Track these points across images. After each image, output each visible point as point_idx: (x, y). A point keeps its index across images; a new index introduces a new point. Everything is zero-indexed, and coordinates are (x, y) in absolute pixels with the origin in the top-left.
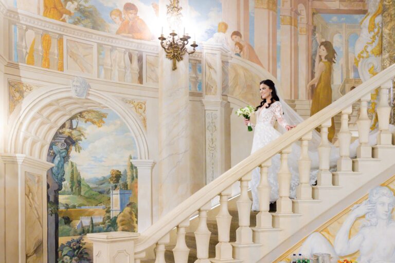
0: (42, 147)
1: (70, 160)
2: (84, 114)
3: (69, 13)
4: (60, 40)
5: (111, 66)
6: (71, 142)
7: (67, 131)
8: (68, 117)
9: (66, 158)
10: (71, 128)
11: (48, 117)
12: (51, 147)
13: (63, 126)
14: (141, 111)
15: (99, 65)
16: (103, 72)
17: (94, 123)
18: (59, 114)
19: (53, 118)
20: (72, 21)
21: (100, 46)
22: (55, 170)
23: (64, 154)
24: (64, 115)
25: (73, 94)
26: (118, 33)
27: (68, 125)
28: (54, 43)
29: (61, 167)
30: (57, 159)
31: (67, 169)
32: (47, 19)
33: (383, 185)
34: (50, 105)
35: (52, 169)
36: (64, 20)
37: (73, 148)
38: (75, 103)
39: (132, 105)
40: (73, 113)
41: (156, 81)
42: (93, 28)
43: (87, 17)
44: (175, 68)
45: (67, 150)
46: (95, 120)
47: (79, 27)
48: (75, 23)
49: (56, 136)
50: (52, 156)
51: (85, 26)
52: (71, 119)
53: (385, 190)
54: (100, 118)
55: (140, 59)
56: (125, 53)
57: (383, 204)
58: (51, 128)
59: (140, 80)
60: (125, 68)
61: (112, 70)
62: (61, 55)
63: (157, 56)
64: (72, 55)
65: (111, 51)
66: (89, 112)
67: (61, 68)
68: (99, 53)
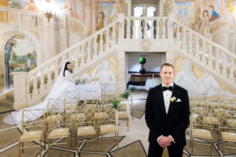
0: (2, 46)
1: (13, 50)
2: (17, 36)
3: (9, 4)
4: (7, 13)
5: (26, 21)
6: (12, 45)
7: (11, 41)
8: (11, 37)
9: (11, 50)
10: (12, 40)
11: (4, 37)
12: (5, 46)
13: (9, 40)
14: (37, 35)
15: (21, 20)
16: (23, 23)
17: (20, 39)
18: (7, 36)
19: (6, 38)
20: (10, 7)
21: (21, 15)
22: (7, 53)
23: (10, 48)
24: (9, 37)
25: (12, 30)
26: (28, 10)
27: (11, 39)
28: (5, 14)
29: (9, 52)
30: (8, 50)
31: (11, 53)
32: (2, 7)
33: (106, 59)
34: (4, 33)
35: (6, 53)
36: (8, 7)
37: (13, 47)
38: (13, 33)
39: (34, 33)
40: (13, 36)
41: (42, 25)
42: (19, 9)
43: (16, 5)
44: (49, 21)
45: (11, 47)
46: (21, 38)
47: (14, 9)
48: (12, 8)
49: (7, 43)
50: (6, 49)
51: (16, 8)
52: (12, 38)
53: (107, 61)
54: (22, 37)
55: (36, 18)
56: (30, 16)
57: (106, 65)
58: (5, 41)
59: (37, 25)
60: (31, 21)
61: (26, 22)
62: (7, 18)
63: (42, 17)
64: (11, 18)
65: (26, 16)
66: (18, 35)
67: (8, 22)
68: (21, 17)
